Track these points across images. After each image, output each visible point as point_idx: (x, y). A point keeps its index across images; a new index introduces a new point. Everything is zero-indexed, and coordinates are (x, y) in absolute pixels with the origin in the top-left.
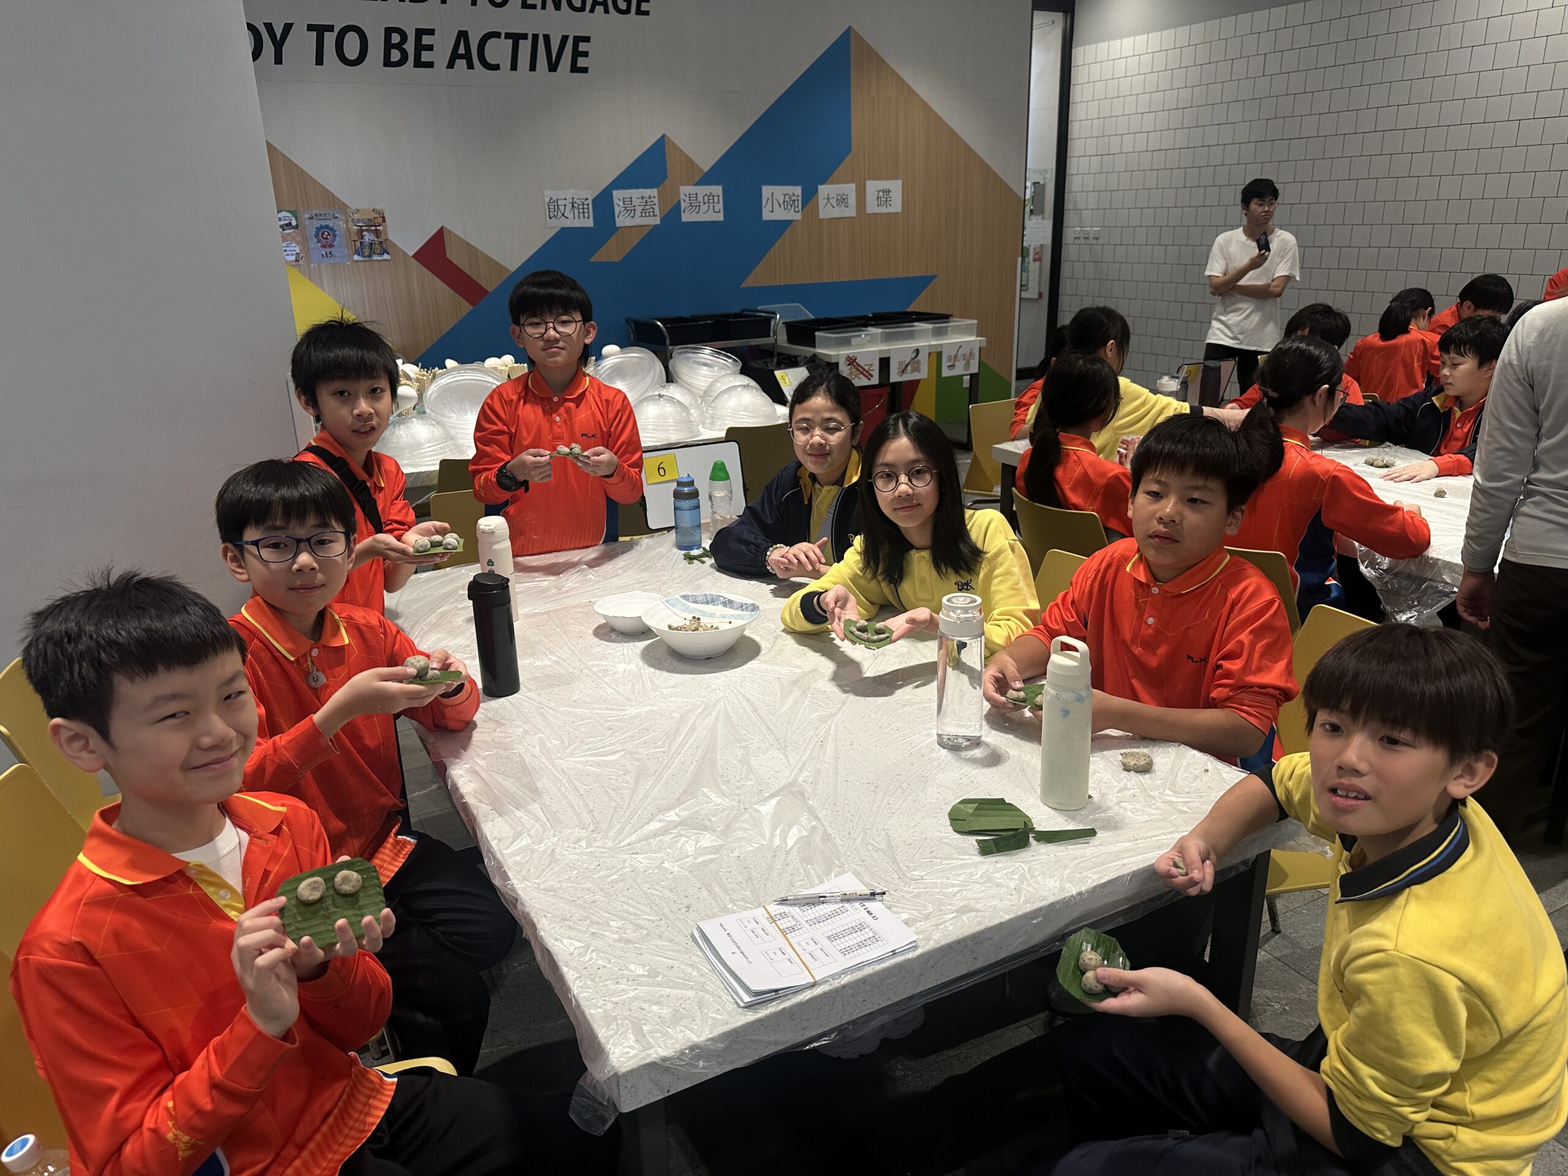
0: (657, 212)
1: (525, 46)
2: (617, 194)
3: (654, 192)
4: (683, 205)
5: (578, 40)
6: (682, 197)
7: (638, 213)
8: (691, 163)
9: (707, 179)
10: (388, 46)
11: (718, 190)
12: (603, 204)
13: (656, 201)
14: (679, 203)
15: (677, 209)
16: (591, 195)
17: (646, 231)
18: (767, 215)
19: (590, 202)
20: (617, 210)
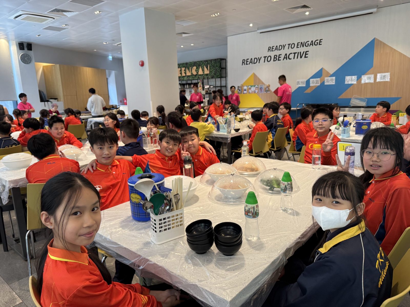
0: (319, 82)
1: (296, 55)
2: (311, 80)
3: (319, 79)
4: (325, 81)
5: (306, 52)
6: (325, 80)
7: (315, 83)
8: (328, 73)
9: (332, 76)
10: (274, 58)
11: (334, 78)
12: (308, 82)
13: (319, 81)
14: (324, 81)
15: (324, 82)
16: (305, 80)
17: (316, 87)
18: (346, 83)
19: (305, 82)
20: (311, 83)
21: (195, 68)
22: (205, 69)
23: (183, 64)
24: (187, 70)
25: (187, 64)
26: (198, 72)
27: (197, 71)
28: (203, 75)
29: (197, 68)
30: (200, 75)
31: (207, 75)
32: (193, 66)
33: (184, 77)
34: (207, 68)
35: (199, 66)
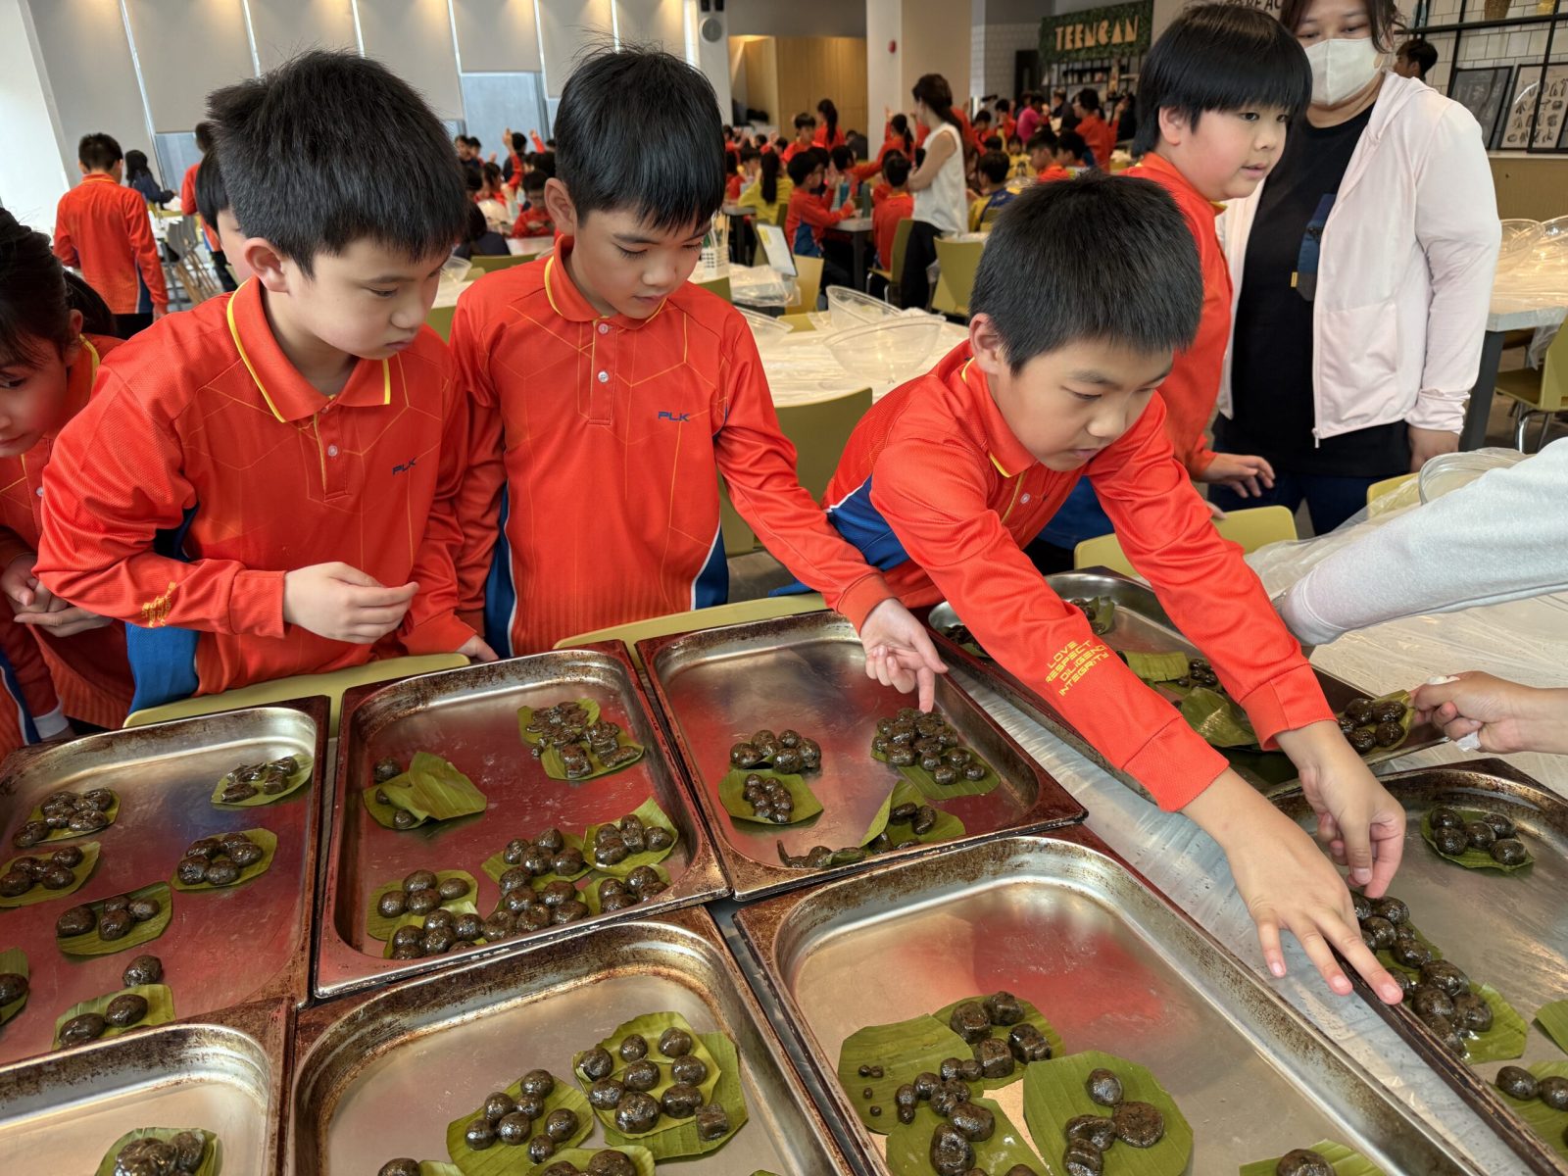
21: (1105, 24)
22: (1128, 28)
23: (1081, 13)
24: (1087, 31)
25: (1088, 12)
26: (1110, 38)
27: (1110, 33)
28: (1120, 44)
29: (1110, 26)
30: (1115, 45)
31: (1131, 44)
32: (1103, 19)
33: (1079, 50)
34: (1132, 24)
35: (1116, 18)
